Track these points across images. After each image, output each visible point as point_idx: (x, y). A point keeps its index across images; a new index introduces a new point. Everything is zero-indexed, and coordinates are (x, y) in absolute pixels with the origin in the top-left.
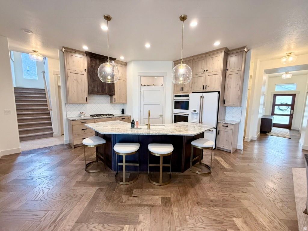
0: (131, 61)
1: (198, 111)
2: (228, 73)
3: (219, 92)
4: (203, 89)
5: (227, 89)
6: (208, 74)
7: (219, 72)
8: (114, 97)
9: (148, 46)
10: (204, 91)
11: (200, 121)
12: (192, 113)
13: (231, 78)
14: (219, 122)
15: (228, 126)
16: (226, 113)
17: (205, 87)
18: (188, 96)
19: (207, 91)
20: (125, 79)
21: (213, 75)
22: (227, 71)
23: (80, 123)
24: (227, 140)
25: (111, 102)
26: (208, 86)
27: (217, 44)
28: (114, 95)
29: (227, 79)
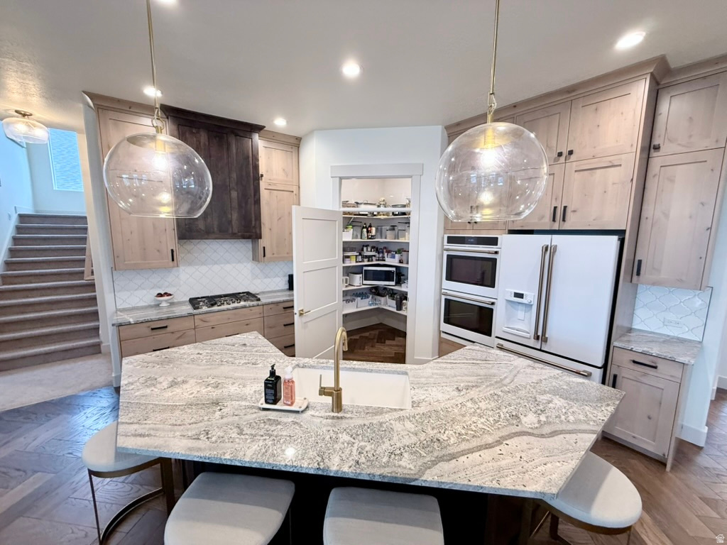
0: (311, 133)
1: (531, 296)
2: (657, 161)
3: (620, 233)
4: (554, 220)
5: (650, 221)
6: (574, 166)
7: (623, 157)
8: (262, 243)
9: (351, 69)
10: (556, 227)
11: (540, 333)
12: (508, 301)
13: (672, 180)
14: (615, 343)
15: (655, 367)
16: (639, 303)
17: (560, 213)
18: (494, 241)
19: (567, 226)
20: (295, 189)
21: (598, 171)
22: (653, 154)
23: (148, 331)
24: (649, 418)
25: (255, 258)
26: (574, 211)
27: (630, 41)
28: (261, 238)
29: (652, 185)
